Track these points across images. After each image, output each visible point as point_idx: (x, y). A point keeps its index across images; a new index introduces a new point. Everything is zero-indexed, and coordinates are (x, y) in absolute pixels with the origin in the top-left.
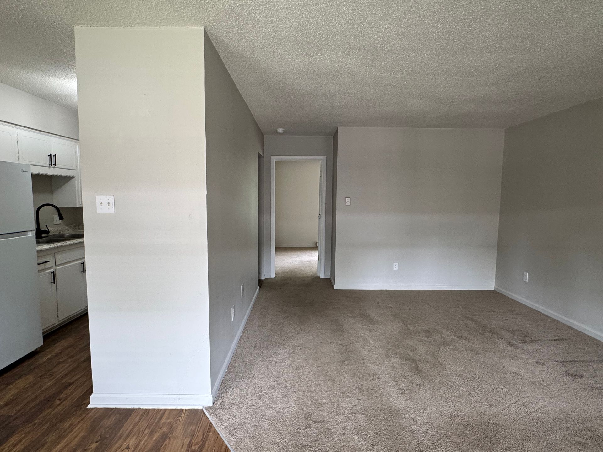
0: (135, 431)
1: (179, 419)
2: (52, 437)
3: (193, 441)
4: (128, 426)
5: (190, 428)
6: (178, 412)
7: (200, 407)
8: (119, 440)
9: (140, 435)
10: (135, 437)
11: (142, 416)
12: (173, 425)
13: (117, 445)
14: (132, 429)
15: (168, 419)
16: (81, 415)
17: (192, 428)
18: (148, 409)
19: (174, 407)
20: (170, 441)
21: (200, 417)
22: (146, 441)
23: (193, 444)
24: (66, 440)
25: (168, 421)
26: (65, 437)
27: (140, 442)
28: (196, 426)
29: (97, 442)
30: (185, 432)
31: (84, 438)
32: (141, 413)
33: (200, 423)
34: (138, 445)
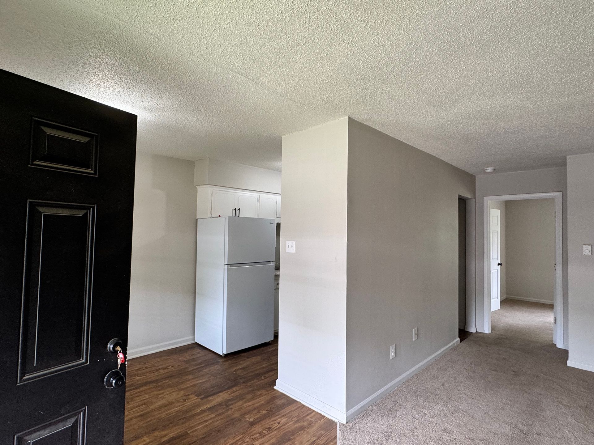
0: (288, 415)
1: (318, 422)
2: (249, 396)
3: (317, 441)
4: (287, 410)
5: (321, 432)
6: (321, 416)
7: (336, 421)
8: (278, 415)
9: (289, 420)
10: (286, 419)
11: (299, 408)
12: (311, 424)
13: (275, 418)
14: (289, 413)
15: (311, 418)
16: (268, 391)
17: (323, 432)
18: (304, 405)
19: (320, 412)
20: (303, 432)
21: (333, 428)
22: (290, 425)
23: (316, 443)
24: (254, 401)
25: (311, 419)
26: (255, 399)
27: (287, 423)
28: (326, 432)
29: (266, 411)
30: (316, 432)
31: (262, 405)
32: (299, 406)
33: (330, 432)
34: (284, 425)
